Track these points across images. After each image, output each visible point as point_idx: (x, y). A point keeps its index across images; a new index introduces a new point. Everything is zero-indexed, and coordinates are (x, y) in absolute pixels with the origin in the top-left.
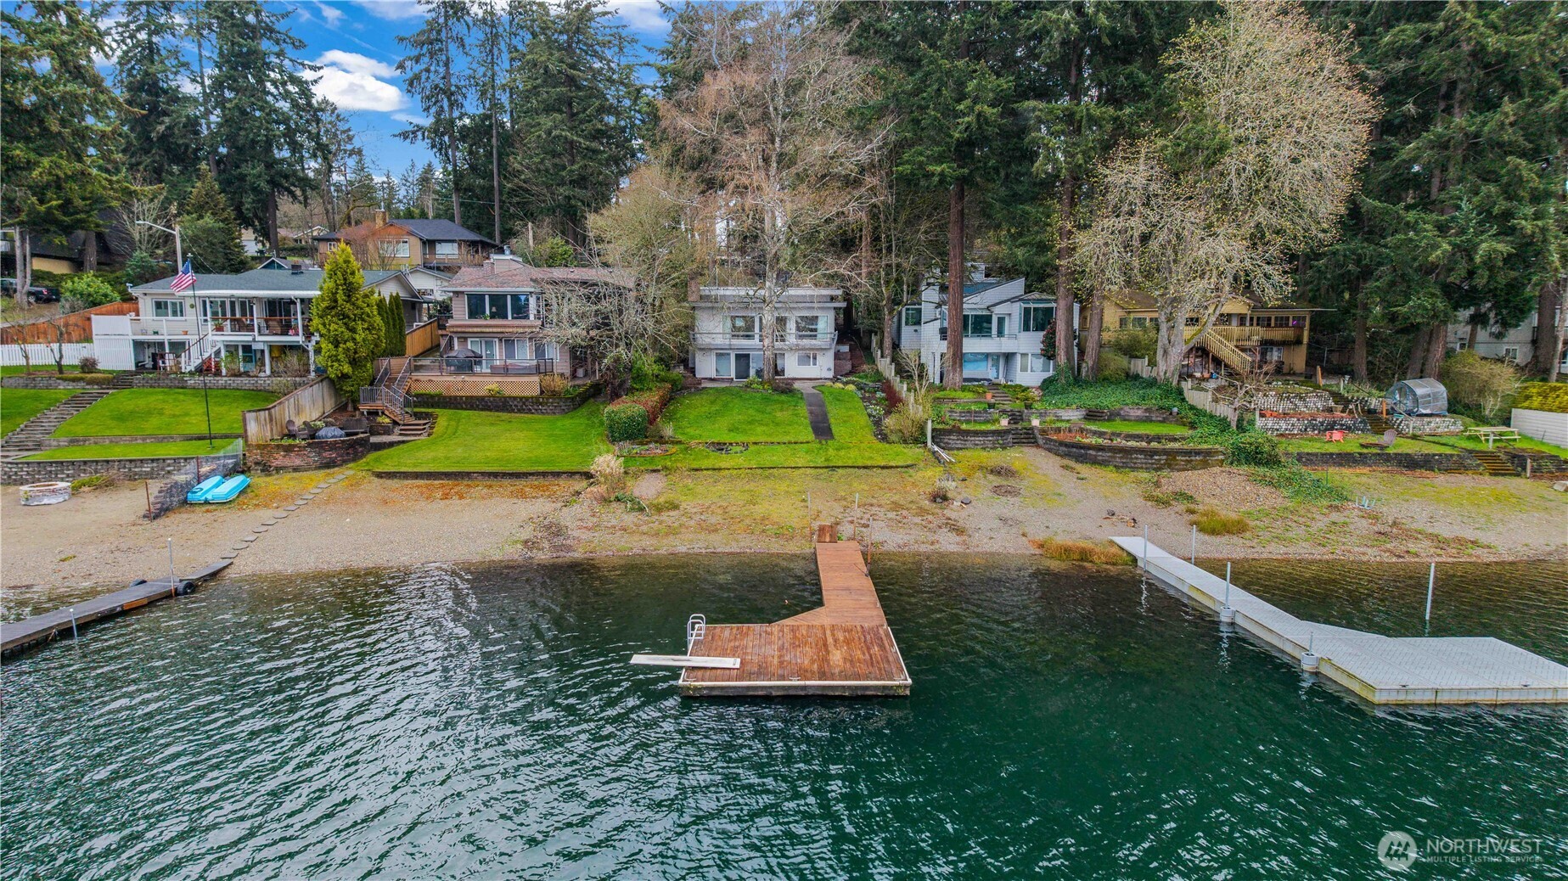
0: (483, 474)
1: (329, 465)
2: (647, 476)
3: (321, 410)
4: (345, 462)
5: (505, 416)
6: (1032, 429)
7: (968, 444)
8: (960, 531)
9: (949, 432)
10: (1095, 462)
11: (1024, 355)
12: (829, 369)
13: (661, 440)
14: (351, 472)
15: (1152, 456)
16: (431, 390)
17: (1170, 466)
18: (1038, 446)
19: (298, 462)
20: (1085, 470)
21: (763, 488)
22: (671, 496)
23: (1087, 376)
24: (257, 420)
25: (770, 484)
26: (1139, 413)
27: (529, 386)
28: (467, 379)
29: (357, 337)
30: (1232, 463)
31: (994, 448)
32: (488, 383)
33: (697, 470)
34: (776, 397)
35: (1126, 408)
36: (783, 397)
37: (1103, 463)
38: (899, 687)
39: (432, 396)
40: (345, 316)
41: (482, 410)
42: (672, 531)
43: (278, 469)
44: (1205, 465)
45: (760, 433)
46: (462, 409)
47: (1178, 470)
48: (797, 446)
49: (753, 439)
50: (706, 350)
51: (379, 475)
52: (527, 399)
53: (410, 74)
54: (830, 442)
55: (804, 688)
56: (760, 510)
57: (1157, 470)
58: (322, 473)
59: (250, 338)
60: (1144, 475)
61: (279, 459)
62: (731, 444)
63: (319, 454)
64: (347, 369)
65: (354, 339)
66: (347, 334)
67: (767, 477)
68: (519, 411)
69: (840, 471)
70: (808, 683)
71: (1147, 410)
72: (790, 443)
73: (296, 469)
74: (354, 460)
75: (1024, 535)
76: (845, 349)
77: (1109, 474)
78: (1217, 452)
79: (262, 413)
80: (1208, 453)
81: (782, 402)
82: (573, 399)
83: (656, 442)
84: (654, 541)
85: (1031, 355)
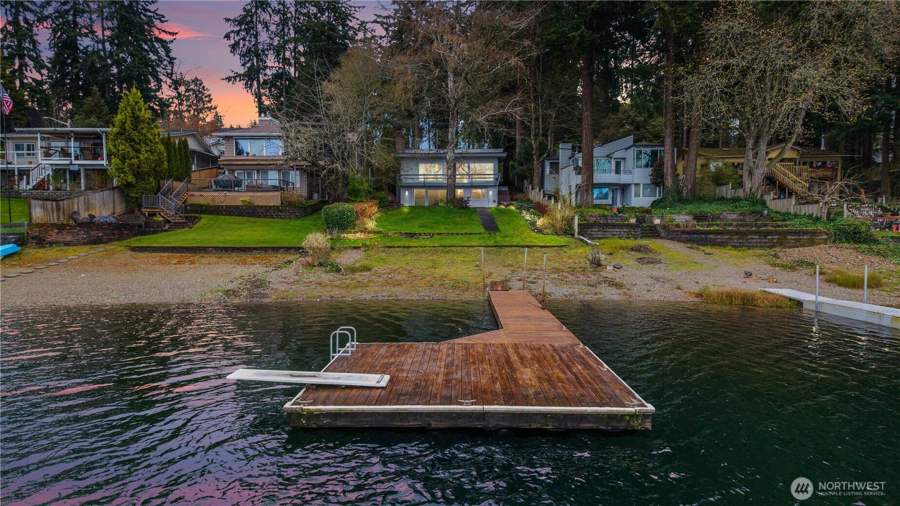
0: (216, 248)
1: (96, 241)
2: (349, 251)
3: (111, 211)
4: (110, 240)
5: (252, 219)
6: (655, 226)
7: (607, 234)
8: (619, 286)
9: (592, 225)
11: (637, 185)
12: (494, 201)
13: (366, 230)
14: (112, 247)
16: (202, 202)
17: (782, 244)
18: (661, 238)
19: (69, 238)
21: (444, 259)
22: (366, 263)
23: (687, 195)
24: (43, 207)
25: (449, 256)
26: (735, 216)
27: (274, 199)
28: (228, 194)
29: (141, 156)
30: (834, 242)
31: (628, 238)
32: (242, 197)
33: (390, 247)
34: (456, 210)
35: (725, 214)
36: (462, 211)
37: (723, 244)
38: (633, 416)
39: (201, 206)
40: (132, 140)
41: (237, 215)
42: (360, 285)
43: (51, 244)
44: (813, 242)
45: (443, 229)
46: (223, 215)
47: (789, 247)
48: (471, 236)
49: (438, 231)
50: (409, 186)
51: (134, 249)
52: (270, 207)
54: (497, 234)
55: (483, 415)
56: (439, 272)
57: (771, 247)
58: (88, 247)
59: (68, 162)
61: (53, 236)
62: (420, 234)
63: (87, 233)
64: (131, 179)
65: (138, 157)
66: (132, 153)
67: (448, 252)
68: (265, 217)
69: (507, 249)
70: (487, 408)
71: (741, 214)
72: (466, 234)
73: (67, 244)
74: (119, 240)
75: (678, 288)
76: (506, 189)
78: (821, 233)
79: (49, 203)
80: (815, 233)
81: (461, 213)
82: (305, 209)
84: (343, 292)
85: (641, 185)
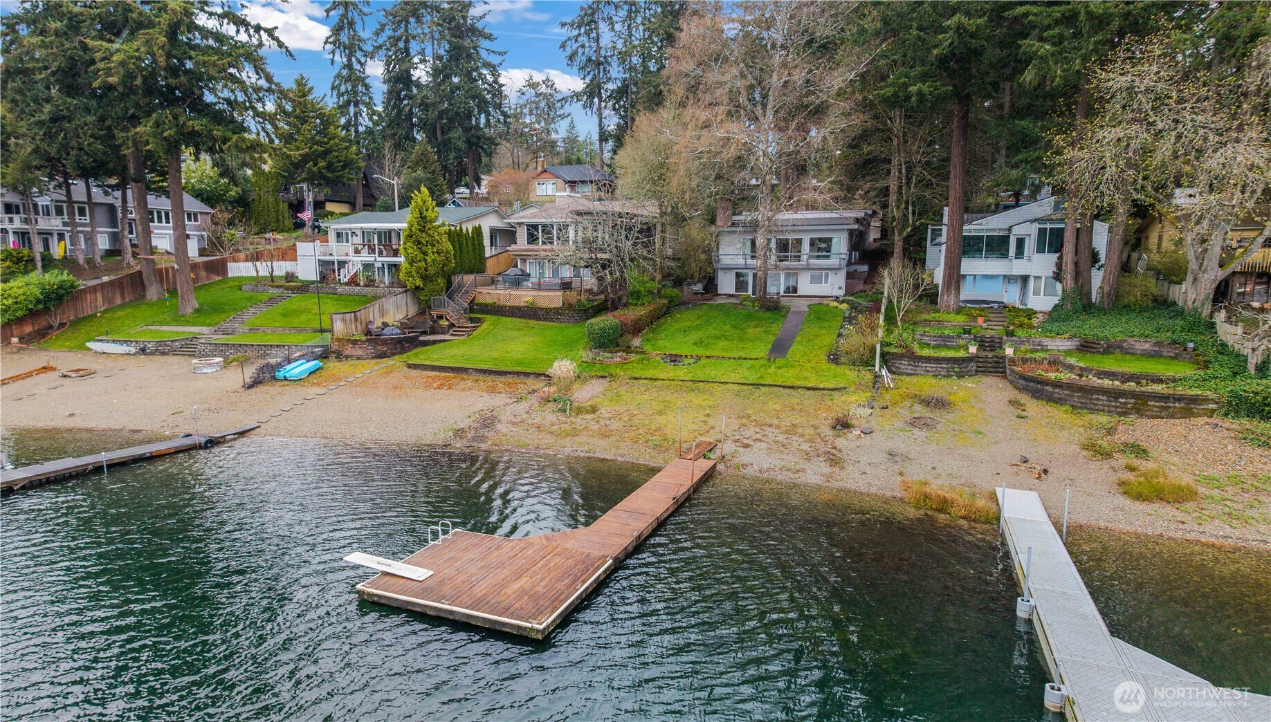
0: (476, 370)
1: (381, 356)
2: (594, 381)
3: (405, 313)
4: (394, 354)
5: (532, 323)
6: (1004, 358)
7: (919, 370)
9: (900, 357)
10: (1051, 399)
11: (1036, 278)
12: (840, 288)
13: (628, 349)
14: (393, 362)
15: (1116, 399)
16: (489, 300)
17: (1140, 412)
18: (1005, 377)
19: (360, 353)
20: (1034, 407)
21: (680, 400)
22: (599, 401)
23: (1101, 302)
24: (343, 320)
25: (688, 398)
26: (1147, 346)
27: (554, 299)
28: (515, 292)
29: (428, 259)
30: (1226, 414)
31: (948, 376)
32: (526, 296)
33: (636, 379)
34: (761, 314)
35: (1131, 341)
36: (767, 314)
37: (1060, 401)
38: (532, 629)
39: (486, 305)
40: (420, 243)
41: (520, 317)
42: (573, 434)
43: (347, 357)
44: (1187, 413)
45: (721, 347)
46: (506, 316)
47: (1150, 417)
48: (740, 362)
49: (708, 353)
50: (727, 269)
51: (410, 366)
52: (550, 309)
53: (569, 51)
54: (778, 360)
55: (452, 612)
56: (661, 421)
57: (1121, 414)
58: (375, 361)
59: (373, 259)
60: (1104, 419)
61: (349, 350)
62: (686, 356)
63: (374, 348)
64: (419, 282)
65: (425, 260)
66: (420, 256)
67: (693, 390)
68: (545, 320)
69: (764, 389)
70: (455, 608)
71: (1157, 344)
72: (740, 358)
73: (359, 358)
74: (401, 353)
75: (901, 474)
77: (1060, 414)
78: (1206, 400)
79: (348, 315)
80: (1194, 400)
82: (586, 311)
83: (624, 351)
84: (551, 441)
85: (1043, 279)
